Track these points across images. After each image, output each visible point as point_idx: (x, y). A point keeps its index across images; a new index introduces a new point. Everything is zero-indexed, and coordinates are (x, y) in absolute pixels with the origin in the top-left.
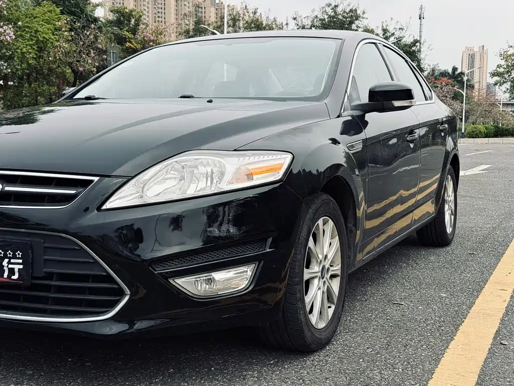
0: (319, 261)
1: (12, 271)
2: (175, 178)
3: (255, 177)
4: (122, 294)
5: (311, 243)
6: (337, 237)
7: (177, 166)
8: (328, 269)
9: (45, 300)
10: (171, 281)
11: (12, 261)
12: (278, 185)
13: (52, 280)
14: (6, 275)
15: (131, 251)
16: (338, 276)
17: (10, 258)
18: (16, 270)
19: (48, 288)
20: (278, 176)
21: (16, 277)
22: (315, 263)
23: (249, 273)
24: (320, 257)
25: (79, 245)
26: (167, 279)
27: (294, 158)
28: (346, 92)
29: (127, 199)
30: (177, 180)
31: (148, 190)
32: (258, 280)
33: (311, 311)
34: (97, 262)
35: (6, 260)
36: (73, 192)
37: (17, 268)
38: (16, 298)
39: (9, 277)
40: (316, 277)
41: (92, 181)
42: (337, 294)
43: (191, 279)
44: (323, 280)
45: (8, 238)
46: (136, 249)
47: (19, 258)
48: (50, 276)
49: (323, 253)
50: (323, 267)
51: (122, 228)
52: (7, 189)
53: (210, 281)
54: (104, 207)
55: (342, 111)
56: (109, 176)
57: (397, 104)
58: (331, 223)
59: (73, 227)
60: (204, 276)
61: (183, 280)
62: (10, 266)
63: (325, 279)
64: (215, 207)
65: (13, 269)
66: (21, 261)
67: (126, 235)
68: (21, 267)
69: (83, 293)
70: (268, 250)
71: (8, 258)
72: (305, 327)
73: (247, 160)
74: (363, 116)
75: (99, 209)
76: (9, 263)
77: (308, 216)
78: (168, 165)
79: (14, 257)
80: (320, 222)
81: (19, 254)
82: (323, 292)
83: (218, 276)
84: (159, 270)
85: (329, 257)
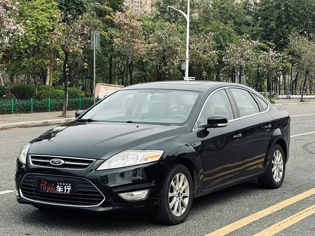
0: (177, 190)
1: (67, 190)
2: (121, 159)
3: (149, 159)
4: (103, 198)
5: (172, 183)
6: (187, 181)
7: (122, 155)
8: (182, 194)
9: (78, 200)
10: (119, 195)
11: (68, 187)
12: (157, 162)
13: (80, 193)
14: (65, 191)
15: (106, 184)
16: (188, 197)
17: (67, 186)
18: (69, 190)
19: (78, 196)
20: (157, 159)
21: (68, 192)
22: (175, 191)
23: (146, 193)
24: (177, 189)
25: (89, 182)
26: (117, 193)
27: (164, 152)
28: (197, 120)
29: (105, 167)
30: (122, 160)
31: (112, 163)
32: (149, 195)
33: (173, 209)
34: (95, 187)
35: (66, 187)
36: (87, 164)
37: (69, 189)
38: (68, 199)
39: (66, 192)
40: (175, 196)
41: (93, 161)
42: (187, 204)
43: (126, 194)
44: (179, 198)
45: (67, 179)
46: (107, 183)
47: (70, 186)
48: (80, 192)
49: (179, 188)
50: (179, 193)
51: (103, 176)
52: (66, 163)
53: (132, 195)
54: (97, 170)
55: (193, 129)
56: (99, 159)
57: (219, 125)
58: (183, 176)
59: (87, 176)
60: (130, 193)
61: (123, 194)
62: (67, 188)
63: (180, 197)
64: (136, 169)
65: (68, 189)
66: (70, 187)
67: (104, 179)
68: (70, 189)
69: (91, 198)
70: (153, 185)
71: (66, 186)
72: (169, 214)
73: (146, 153)
74: (206, 129)
75: (96, 170)
76: (67, 187)
77: (171, 173)
78: (118, 155)
79: (68, 185)
80: (177, 175)
81: (70, 184)
82: (179, 203)
83: (135, 193)
84: (115, 191)
85: (182, 189)
